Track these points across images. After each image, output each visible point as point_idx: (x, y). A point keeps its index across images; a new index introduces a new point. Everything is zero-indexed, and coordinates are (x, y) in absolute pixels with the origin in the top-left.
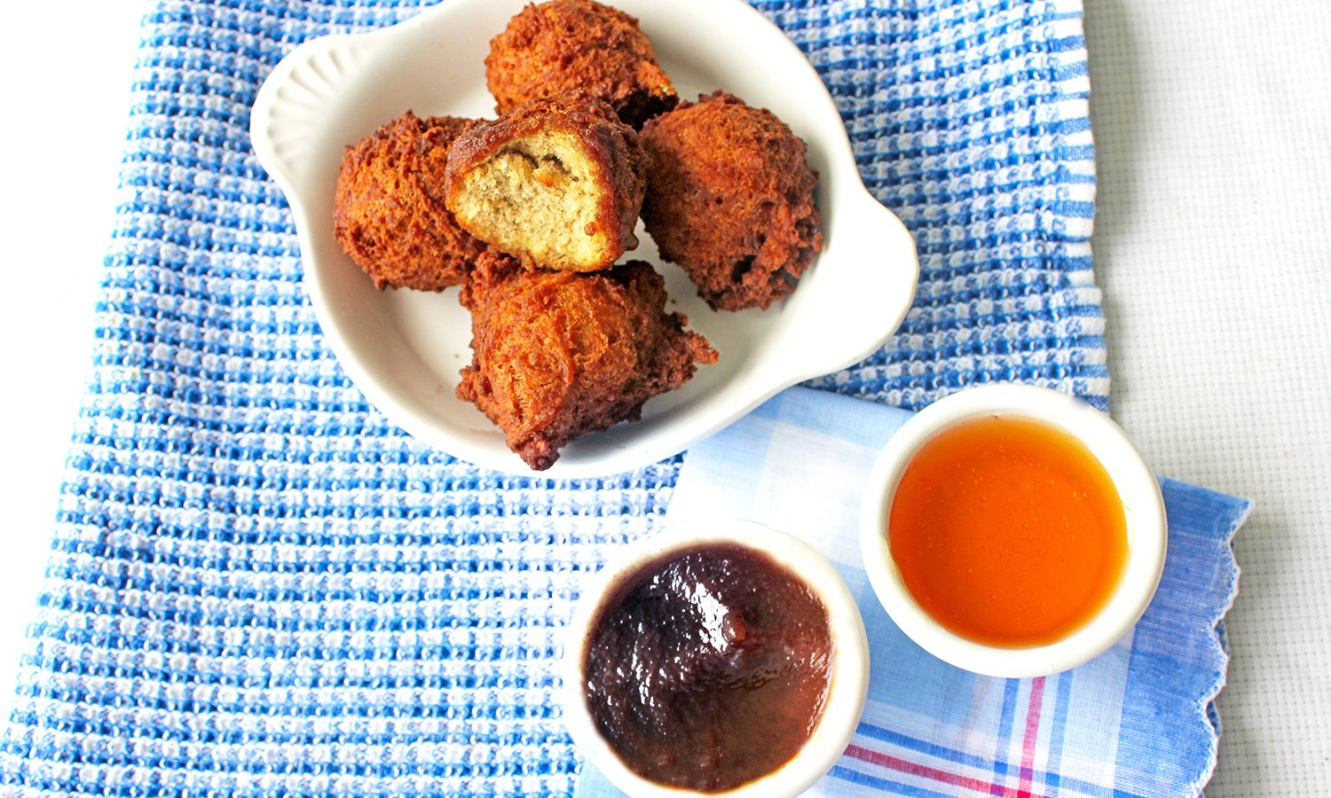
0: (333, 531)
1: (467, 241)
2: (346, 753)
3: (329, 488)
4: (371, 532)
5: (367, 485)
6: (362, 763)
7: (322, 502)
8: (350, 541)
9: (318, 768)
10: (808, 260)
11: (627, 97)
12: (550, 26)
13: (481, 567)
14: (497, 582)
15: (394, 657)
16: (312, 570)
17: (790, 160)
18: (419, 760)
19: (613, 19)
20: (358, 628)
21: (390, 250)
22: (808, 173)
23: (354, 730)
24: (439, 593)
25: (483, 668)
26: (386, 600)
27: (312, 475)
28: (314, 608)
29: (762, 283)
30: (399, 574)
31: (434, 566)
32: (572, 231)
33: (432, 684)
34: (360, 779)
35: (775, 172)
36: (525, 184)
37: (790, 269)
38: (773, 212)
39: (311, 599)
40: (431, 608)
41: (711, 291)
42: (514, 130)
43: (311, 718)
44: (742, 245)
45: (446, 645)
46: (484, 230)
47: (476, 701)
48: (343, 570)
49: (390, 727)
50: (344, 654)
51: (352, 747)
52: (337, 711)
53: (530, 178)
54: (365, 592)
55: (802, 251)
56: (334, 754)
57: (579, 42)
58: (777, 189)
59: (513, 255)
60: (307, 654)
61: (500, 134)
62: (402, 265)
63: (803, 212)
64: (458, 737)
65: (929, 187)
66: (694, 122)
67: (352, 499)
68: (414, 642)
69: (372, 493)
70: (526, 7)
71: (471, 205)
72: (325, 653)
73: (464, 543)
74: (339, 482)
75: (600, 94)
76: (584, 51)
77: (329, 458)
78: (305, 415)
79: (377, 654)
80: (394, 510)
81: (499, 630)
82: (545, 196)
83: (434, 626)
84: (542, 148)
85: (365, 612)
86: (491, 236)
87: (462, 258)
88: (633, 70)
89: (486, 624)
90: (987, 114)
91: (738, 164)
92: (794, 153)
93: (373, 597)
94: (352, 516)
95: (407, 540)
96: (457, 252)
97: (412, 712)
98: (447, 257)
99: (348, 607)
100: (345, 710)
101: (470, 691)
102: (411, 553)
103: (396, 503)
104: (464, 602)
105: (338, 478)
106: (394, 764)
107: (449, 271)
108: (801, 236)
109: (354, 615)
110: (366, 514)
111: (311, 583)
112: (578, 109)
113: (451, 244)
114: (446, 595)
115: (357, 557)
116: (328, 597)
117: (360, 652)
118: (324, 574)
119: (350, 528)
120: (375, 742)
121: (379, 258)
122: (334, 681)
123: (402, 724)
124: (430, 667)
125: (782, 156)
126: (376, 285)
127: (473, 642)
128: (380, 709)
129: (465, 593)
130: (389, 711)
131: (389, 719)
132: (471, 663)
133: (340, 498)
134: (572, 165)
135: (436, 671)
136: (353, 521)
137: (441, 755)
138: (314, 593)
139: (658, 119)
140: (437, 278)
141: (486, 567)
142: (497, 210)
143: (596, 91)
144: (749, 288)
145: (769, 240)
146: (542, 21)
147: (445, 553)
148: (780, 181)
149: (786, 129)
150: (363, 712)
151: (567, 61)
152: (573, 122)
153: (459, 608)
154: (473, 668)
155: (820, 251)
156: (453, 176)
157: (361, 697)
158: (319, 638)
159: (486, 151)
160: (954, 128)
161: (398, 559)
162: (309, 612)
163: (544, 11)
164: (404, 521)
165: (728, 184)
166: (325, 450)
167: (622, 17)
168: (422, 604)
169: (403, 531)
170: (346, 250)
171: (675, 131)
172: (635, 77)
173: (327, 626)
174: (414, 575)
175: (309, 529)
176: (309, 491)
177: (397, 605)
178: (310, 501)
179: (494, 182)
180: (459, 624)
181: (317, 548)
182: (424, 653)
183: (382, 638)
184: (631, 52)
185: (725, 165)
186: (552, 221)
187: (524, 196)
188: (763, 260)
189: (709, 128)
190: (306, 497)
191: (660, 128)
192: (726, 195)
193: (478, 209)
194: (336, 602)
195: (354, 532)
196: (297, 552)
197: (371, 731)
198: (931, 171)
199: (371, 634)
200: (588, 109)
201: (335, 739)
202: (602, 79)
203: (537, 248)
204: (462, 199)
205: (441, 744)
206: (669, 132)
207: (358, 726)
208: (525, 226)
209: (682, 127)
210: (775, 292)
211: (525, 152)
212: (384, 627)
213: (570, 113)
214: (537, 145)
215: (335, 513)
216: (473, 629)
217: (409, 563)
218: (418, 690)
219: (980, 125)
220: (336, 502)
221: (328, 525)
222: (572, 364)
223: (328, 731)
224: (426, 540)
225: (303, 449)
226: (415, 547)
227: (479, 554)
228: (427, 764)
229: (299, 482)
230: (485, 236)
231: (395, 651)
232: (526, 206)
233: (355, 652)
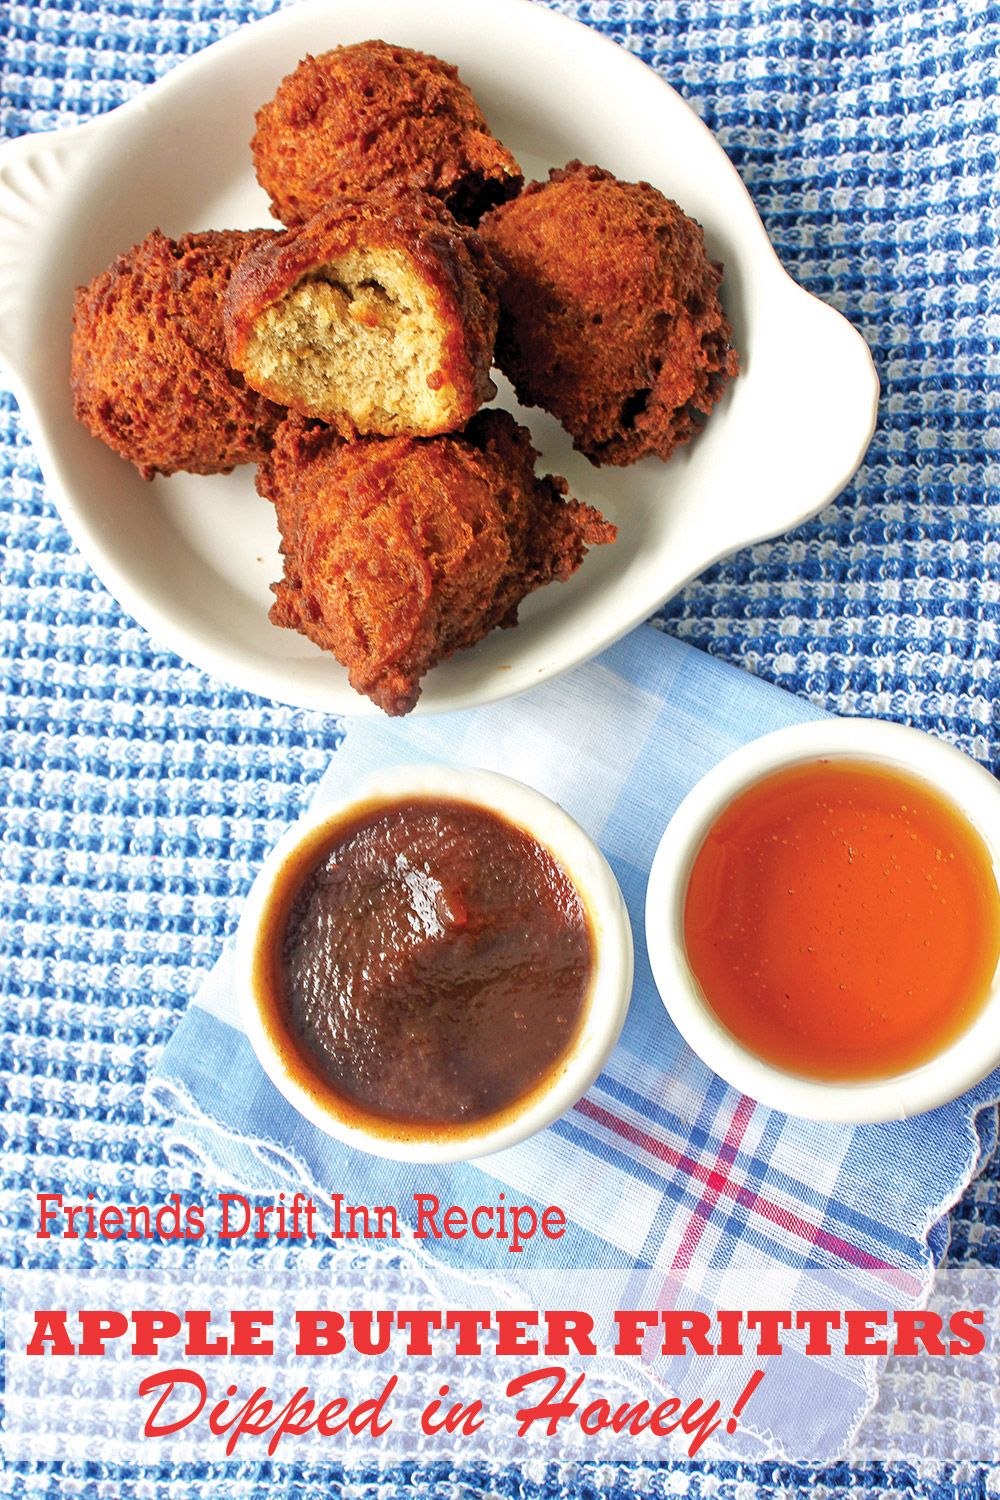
0: (55, 679)
1: (255, 403)
2: (63, 971)
3: (52, 622)
4: (103, 684)
5: (101, 622)
6: (82, 986)
7: (43, 639)
8: (76, 694)
9: (27, 990)
10: (719, 388)
11: (455, 182)
12: (340, 89)
13: (242, 738)
14: (263, 757)
15: (126, 851)
16: (27, 728)
17: (688, 254)
18: (154, 987)
19: (425, 72)
20: (82, 809)
21: (153, 427)
22: (710, 267)
23: (73, 942)
24: (186, 768)
25: (238, 870)
26: (119, 774)
27: (32, 602)
28: (28, 777)
29: (663, 427)
30: (137, 742)
31: (181, 734)
32: (405, 382)
33: (173, 889)
34: (79, 1006)
35: (670, 273)
36: (338, 325)
37: (700, 404)
38: (670, 328)
39: (23, 766)
40: (177, 788)
41: (593, 441)
42: (317, 250)
43: (20, 922)
44: (632, 377)
45: (193, 838)
46: (285, 390)
47: (229, 912)
48: (66, 731)
49: (119, 942)
50: (64, 841)
51: (70, 965)
52: (53, 917)
53: (344, 315)
54: (93, 762)
55: (712, 376)
56: (48, 972)
57: (384, 111)
58: (674, 296)
59: (325, 419)
60: (16, 837)
61: (299, 258)
62: (172, 446)
63: (711, 322)
64: (204, 959)
65: (869, 265)
66: (553, 213)
67: (81, 639)
68: (151, 831)
69: (106, 631)
70: (302, 63)
71: (265, 360)
72: (39, 838)
73: (221, 705)
74: (66, 614)
75: (423, 183)
76: (392, 123)
77: (55, 581)
78: (25, 520)
79: (105, 845)
80: (134, 656)
81: (261, 821)
82: (367, 338)
83: (178, 812)
84: (356, 271)
85: (92, 789)
86: (294, 398)
87: (251, 427)
88: (459, 143)
89: (245, 812)
90: (956, 170)
91: (620, 267)
92: (690, 241)
93: (102, 769)
94: (81, 661)
95: (149, 697)
96: (244, 420)
97: (146, 923)
98: (231, 428)
99: (71, 781)
100: (63, 916)
101: (221, 899)
102: (154, 714)
103: (136, 648)
104: (217, 782)
105: (64, 608)
106: (123, 989)
107: (236, 446)
108: (710, 357)
109: (77, 791)
110: (98, 659)
111: (24, 744)
112: (400, 209)
113: (234, 412)
114: (196, 772)
115: (85, 715)
116: (45, 764)
117: (84, 840)
118: (42, 734)
119: (76, 676)
120: (100, 961)
121: (140, 440)
122: (50, 876)
123: (134, 939)
124: (172, 866)
125: (677, 248)
126: (142, 474)
127: (226, 835)
128: (107, 917)
129: (220, 770)
130: (119, 921)
131: (119, 931)
132: (224, 862)
133: (66, 635)
134: (400, 291)
135: (179, 871)
136: (81, 667)
137: (182, 982)
138: (28, 758)
139: (500, 210)
140: (222, 457)
141: (249, 738)
142: (300, 362)
143: (416, 179)
144: (645, 433)
145: (666, 367)
146: (328, 85)
147: (196, 717)
148: (677, 284)
149: (675, 209)
150: (86, 921)
151: (370, 139)
152: (396, 230)
153: (212, 790)
154: (226, 868)
155: (737, 375)
156: (238, 322)
157: (83, 900)
158: (32, 817)
159: (281, 284)
160: (909, 185)
161: (135, 723)
162: (20, 782)
163: (328, 69)
164: (146, 672)
165: (608, 296)
166: (49, 570)
167: (436, 66)
168: (164, 782)
169: (145, 685)
170: (94, 432)
171: (528, 228)
172: (463, 154)
173: (42, 803)
174: (154, 744)
175: (26, 674)
176: (28, 624)
177: (133, 782)
178: (28, 637)
179: (295, 325)
180: (211, 811)
181: (34, 700)
182: (165, 846)
183: (112, 825)
184: (455, 118)
185: (603, 270)
186: (377, 370)
187: (336, 339)
188: (662, 395)
189: (576, 220)
190: (23, 631)
191: (505, 225)
192: (607, 311)
193: (276, 363)
194: (55, 772)
195: (82, 682)
196: (8, 704)
197: (95, 946)
198: (874, 243)
199: (99, 818)
200: (413, 211)
201: (50, 953)
202: (419, 162)
203: (359, 408)
204: (252, 352)
205: (182, 968)
206: (520, 229)
207: (78, 937)
208: (339, 380)
209: (537, 220)
210: (679, 436)
211: (333, 278)
212: (114, 809)
213: (391, 219)
214: (351, 269)
215: (58, 655)
216: (227, 819)
217: (149, 728)
218: (156, 895)
219: (945, 185)
220: (60, 640)
221: (49, 671)
222: (429, 568)
223: (40, 941)
224: (173, 699)
225: (21, 567)
226: (158, 707)
227: (240, 720)
228: (165, 992)
229: (15, 611)
230: (286, 399)
231: (127, 842)
232: (340, 353)
233: (77, 840)
